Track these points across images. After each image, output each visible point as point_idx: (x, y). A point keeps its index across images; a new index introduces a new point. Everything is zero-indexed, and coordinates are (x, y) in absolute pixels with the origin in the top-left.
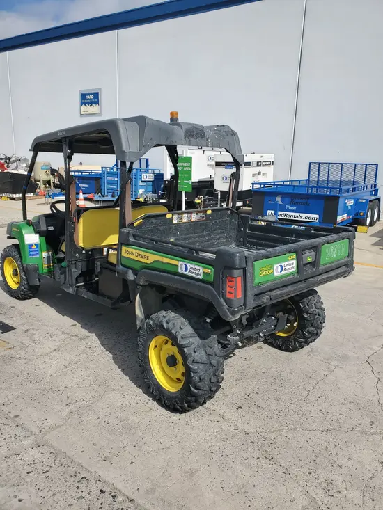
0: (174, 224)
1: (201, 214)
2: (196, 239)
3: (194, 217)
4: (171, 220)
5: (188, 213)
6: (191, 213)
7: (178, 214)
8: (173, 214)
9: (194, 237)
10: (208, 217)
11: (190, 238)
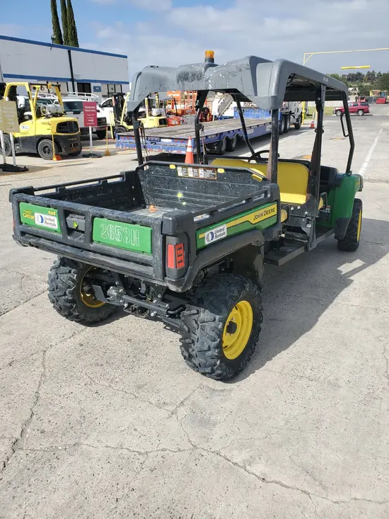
0: (180, 177)
1: (210, 172)
2: (209, 200)
3: (202, 174)
4: (176, 171)
5: (194, 167)
6: (198, 168)
7: (183, 167)
8: (176, 166)
9: (207, 198)
10: (220, 176)
11: (201, 197)
